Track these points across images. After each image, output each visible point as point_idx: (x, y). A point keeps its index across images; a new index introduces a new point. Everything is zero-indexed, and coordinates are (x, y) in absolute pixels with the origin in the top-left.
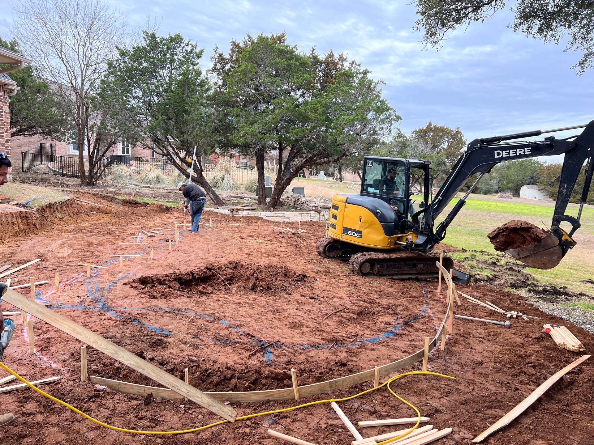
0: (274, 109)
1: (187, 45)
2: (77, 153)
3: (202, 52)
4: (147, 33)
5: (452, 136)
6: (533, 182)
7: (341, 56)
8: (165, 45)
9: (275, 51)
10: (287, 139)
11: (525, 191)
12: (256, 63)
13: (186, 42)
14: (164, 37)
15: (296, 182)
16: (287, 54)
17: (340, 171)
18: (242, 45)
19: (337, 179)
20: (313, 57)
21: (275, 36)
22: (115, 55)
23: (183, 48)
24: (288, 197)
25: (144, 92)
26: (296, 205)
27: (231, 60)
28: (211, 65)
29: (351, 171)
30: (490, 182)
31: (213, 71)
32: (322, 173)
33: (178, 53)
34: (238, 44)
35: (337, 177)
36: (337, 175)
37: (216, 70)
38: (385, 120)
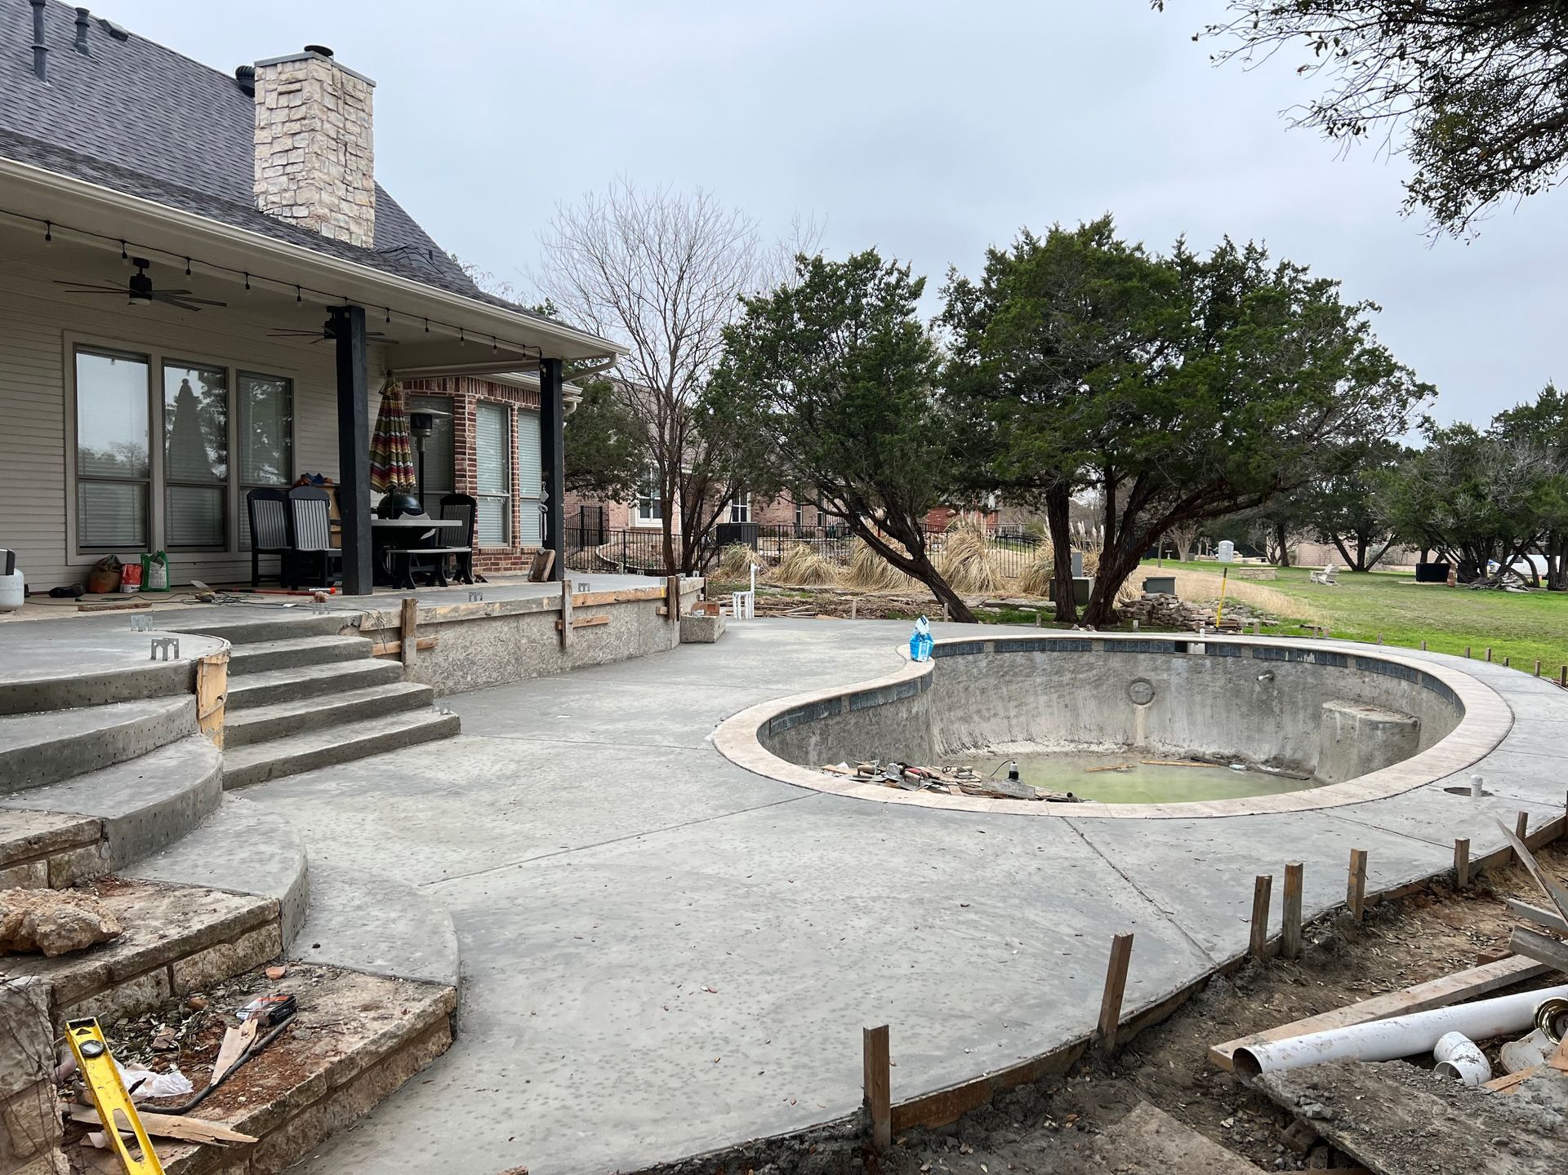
0: (1092, 393)
1: (889, 273)
2: (658, 523)
3: (921, 283)
4: (801, 259)
7: (1250, 249)
8: (841, 278)
9: (1089, 265)
10: (1125, 460)
12: (1046, 294)
13: (888, 266)
14: (840, 262)
16: (1120, 266)
17: (1281, 537)
18: (1011, 255)
19: (1273, 561)
20: (1182, 260)
21: (1087, 227)
22: (738, 315)
23: (881, 280)
24: (1130, 601)
25: (799, 385)
26: (1155, 620)
27: (987, 291)
28: (941, 308)
29: (1315, 535)
31: (945, 321)
32: (1226, 546)
33: (870, 290)
34: (1003, 255)
35: (1273, 555)
36: (1274, 550)
37: (952, 316)
38: (1385, 399)
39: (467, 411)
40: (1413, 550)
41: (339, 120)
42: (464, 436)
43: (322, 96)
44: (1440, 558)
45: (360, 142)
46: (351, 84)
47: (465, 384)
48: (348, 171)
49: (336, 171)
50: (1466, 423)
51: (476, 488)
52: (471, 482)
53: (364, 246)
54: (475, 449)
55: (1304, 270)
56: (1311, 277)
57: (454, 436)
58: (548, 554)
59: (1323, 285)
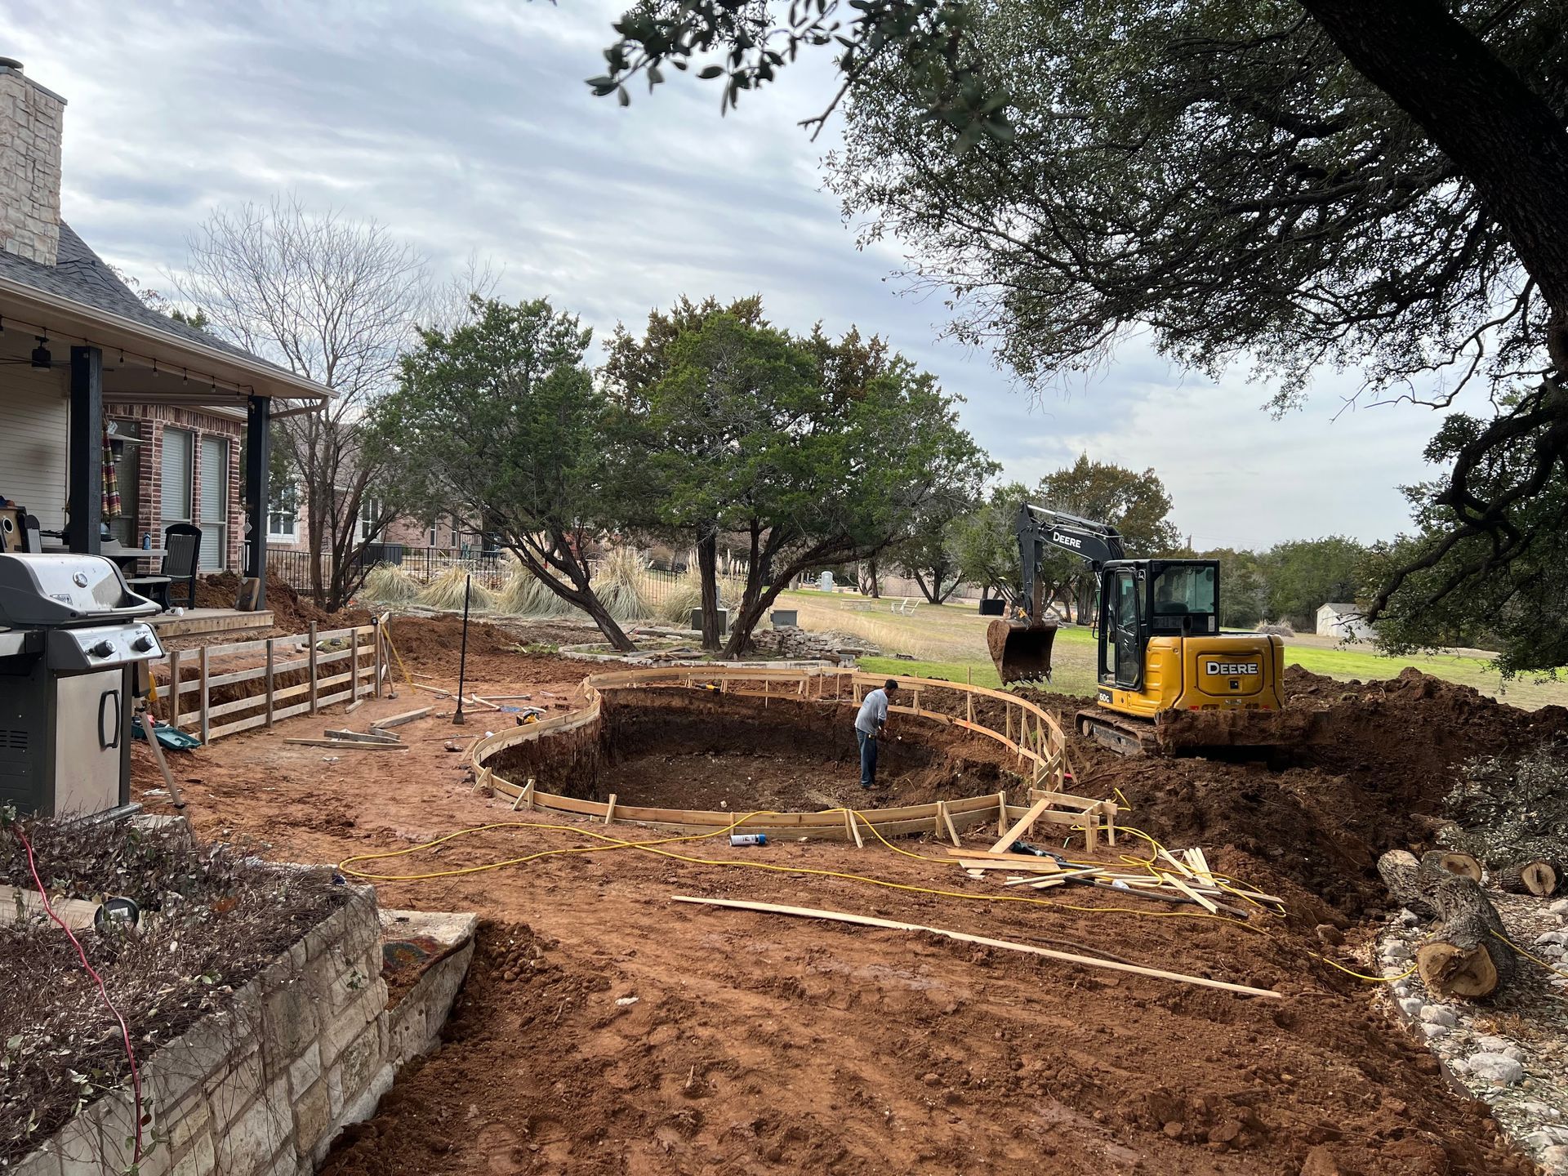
0: (745, 454)
1: (560, 322)
2: (281, 539)
3: (588, 334)
5: (1136, 488)
6: (1344, 596)
7: (875, 341)
8: (514, 320)
10: (769, 514)
11: (1327, 616)
12: (706, 364)
13: (559, 317)
14: (512, 306)
15: (782, 601)
16: (770, 345)
17: (873, 571)
18: (671, 320)
19: (864, 591)
20: (818, 343)
21: (738, 304)
23: (552, 328)
24: (765, 632)
26: (783, 648)
27: (648, 349)
28: (606, 360)
29: (900, 571)
30: (1243, 597)
31: (608, 372)
32: (827, 576)
33: (541, 336)
34: (664, 318)
35: (864, 585)
36: (865, 581)
37: (615, 368)
38: (966, 472)
39: (154, 436)
40: (978, 587)
41: (30, 137)
42: (149, 461)
43: (14, 111)
44: (997, 595)
45: (49, 159)
46: (43, 101)
47: (153, 410)
48: (35, 188)
49: (24, 187)
50: (1021, 483)
51: (159, 514)
52: (155, 508)
53: (47, 263)
54: (160, 475)
55: (913, 365)
56: (918, 372)
57: (139, 460)
58: (253, 583)
59: (925, 380)
